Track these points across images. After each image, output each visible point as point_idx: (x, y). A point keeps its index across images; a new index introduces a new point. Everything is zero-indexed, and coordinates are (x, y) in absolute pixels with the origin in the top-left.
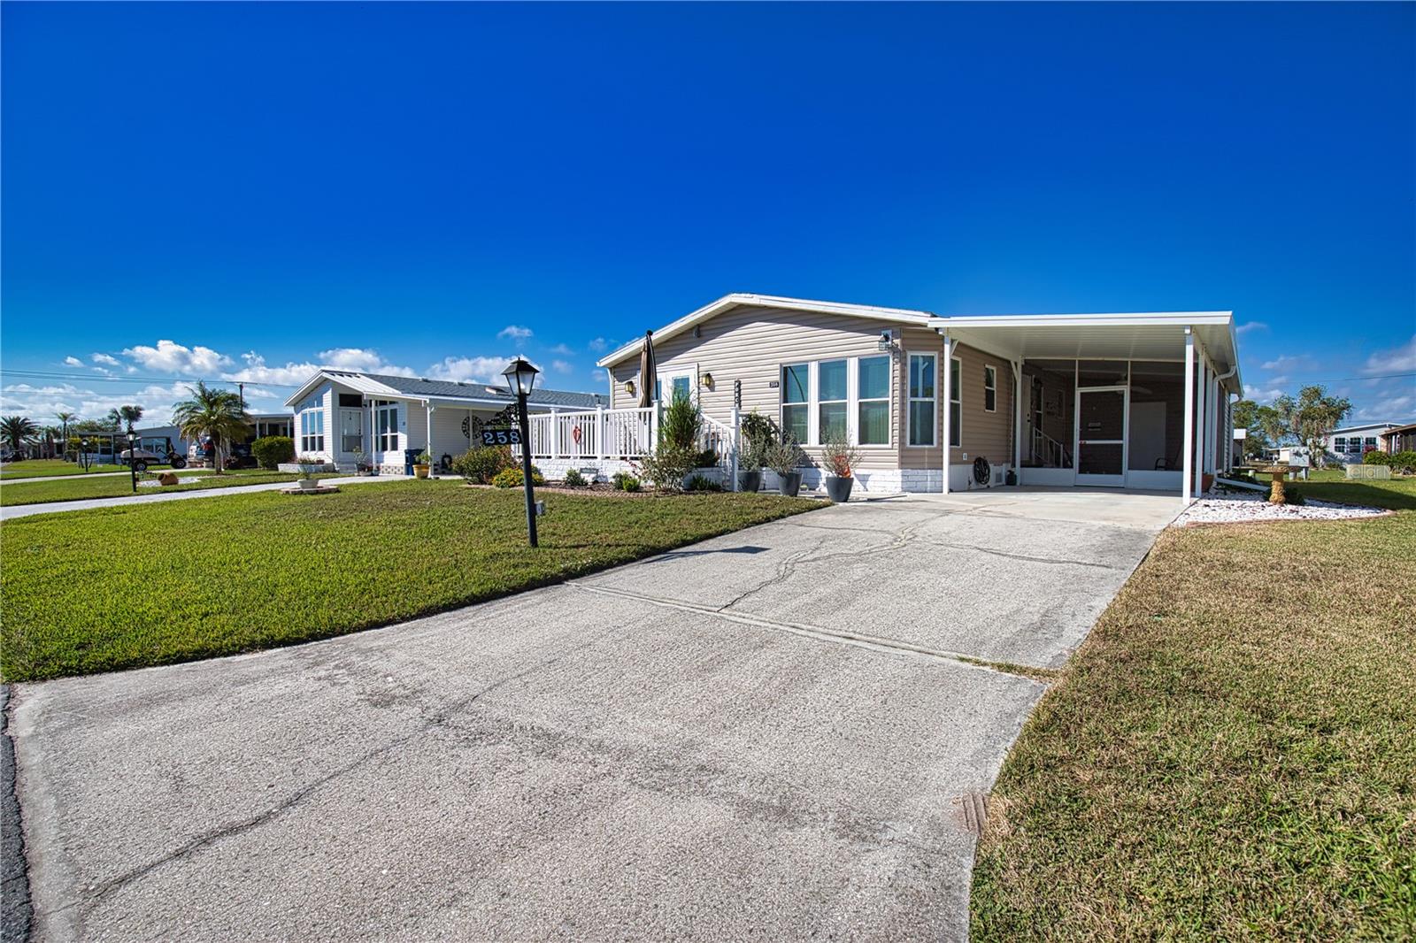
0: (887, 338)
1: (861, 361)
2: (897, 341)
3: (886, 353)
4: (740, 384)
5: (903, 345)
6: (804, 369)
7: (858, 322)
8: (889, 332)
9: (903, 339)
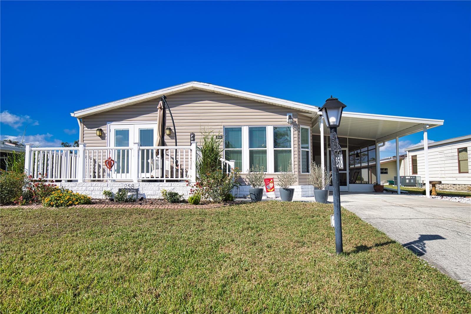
0: (290, 118)
1: (275, 128)
2: (296, 120)
3: (289, 125)
4: (194, 137)
5: (298, 122)
6: (239, 130)
7: (273, 107)
8: (291, 114)
9: (298, 119)
